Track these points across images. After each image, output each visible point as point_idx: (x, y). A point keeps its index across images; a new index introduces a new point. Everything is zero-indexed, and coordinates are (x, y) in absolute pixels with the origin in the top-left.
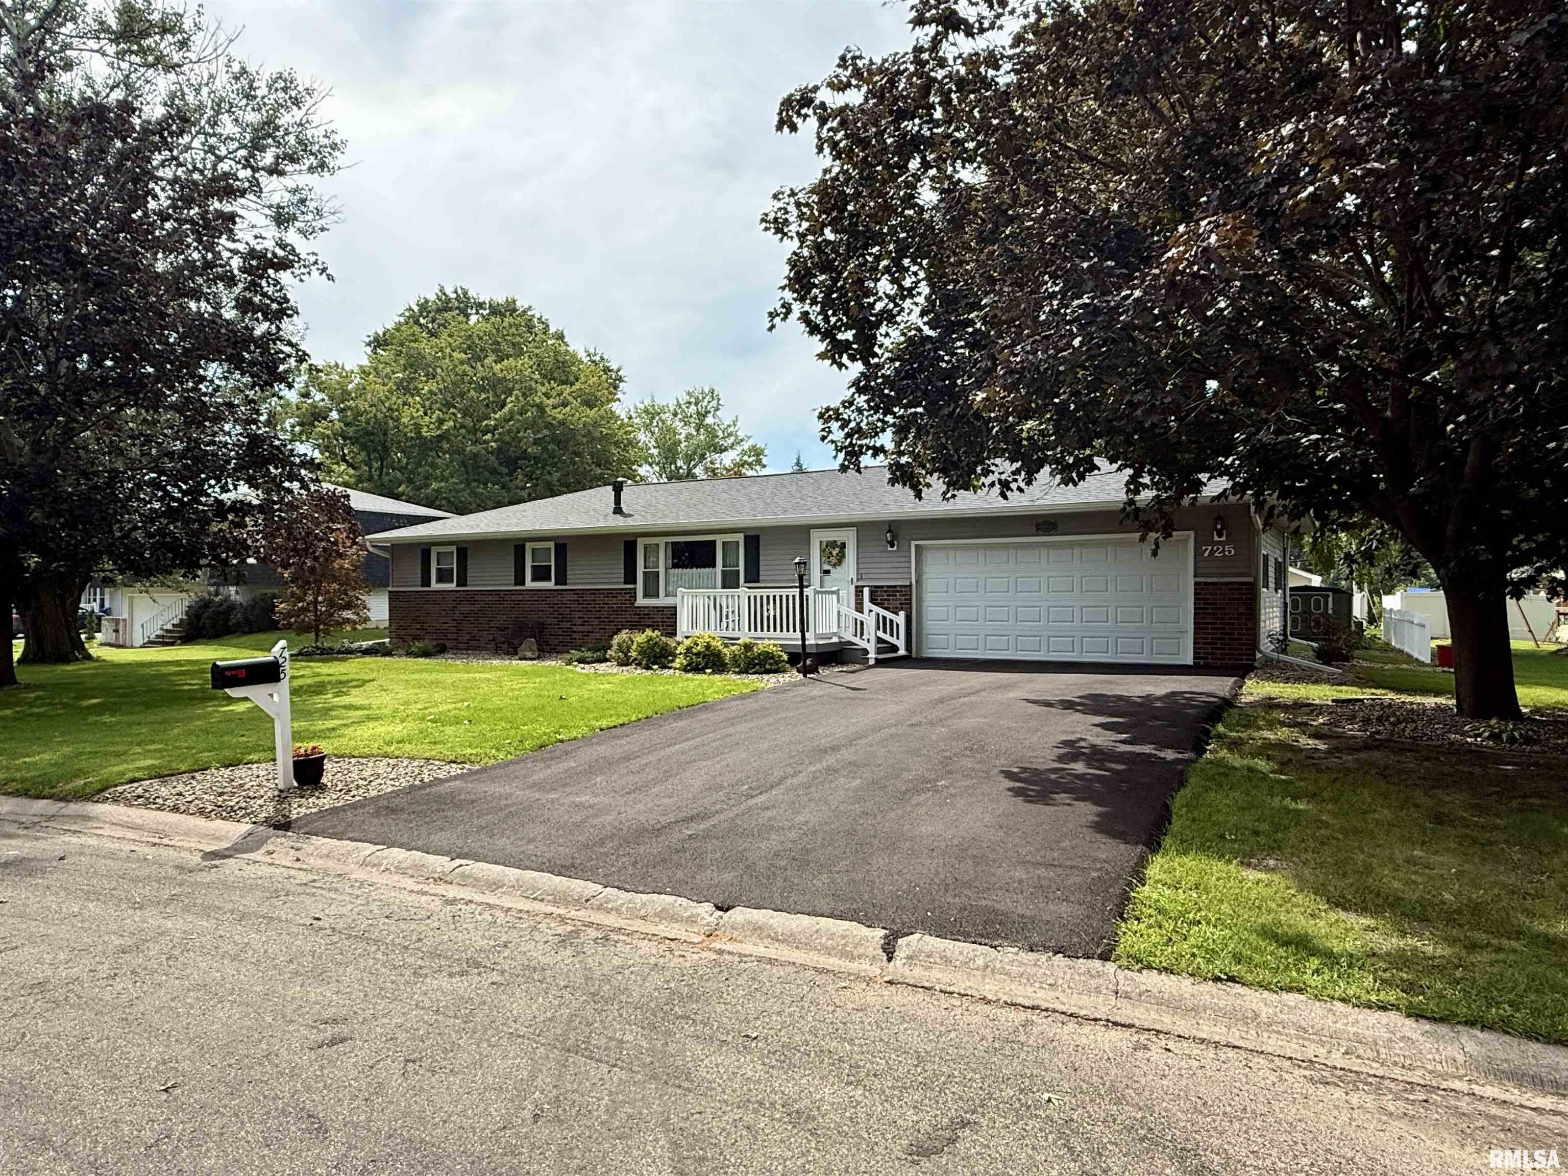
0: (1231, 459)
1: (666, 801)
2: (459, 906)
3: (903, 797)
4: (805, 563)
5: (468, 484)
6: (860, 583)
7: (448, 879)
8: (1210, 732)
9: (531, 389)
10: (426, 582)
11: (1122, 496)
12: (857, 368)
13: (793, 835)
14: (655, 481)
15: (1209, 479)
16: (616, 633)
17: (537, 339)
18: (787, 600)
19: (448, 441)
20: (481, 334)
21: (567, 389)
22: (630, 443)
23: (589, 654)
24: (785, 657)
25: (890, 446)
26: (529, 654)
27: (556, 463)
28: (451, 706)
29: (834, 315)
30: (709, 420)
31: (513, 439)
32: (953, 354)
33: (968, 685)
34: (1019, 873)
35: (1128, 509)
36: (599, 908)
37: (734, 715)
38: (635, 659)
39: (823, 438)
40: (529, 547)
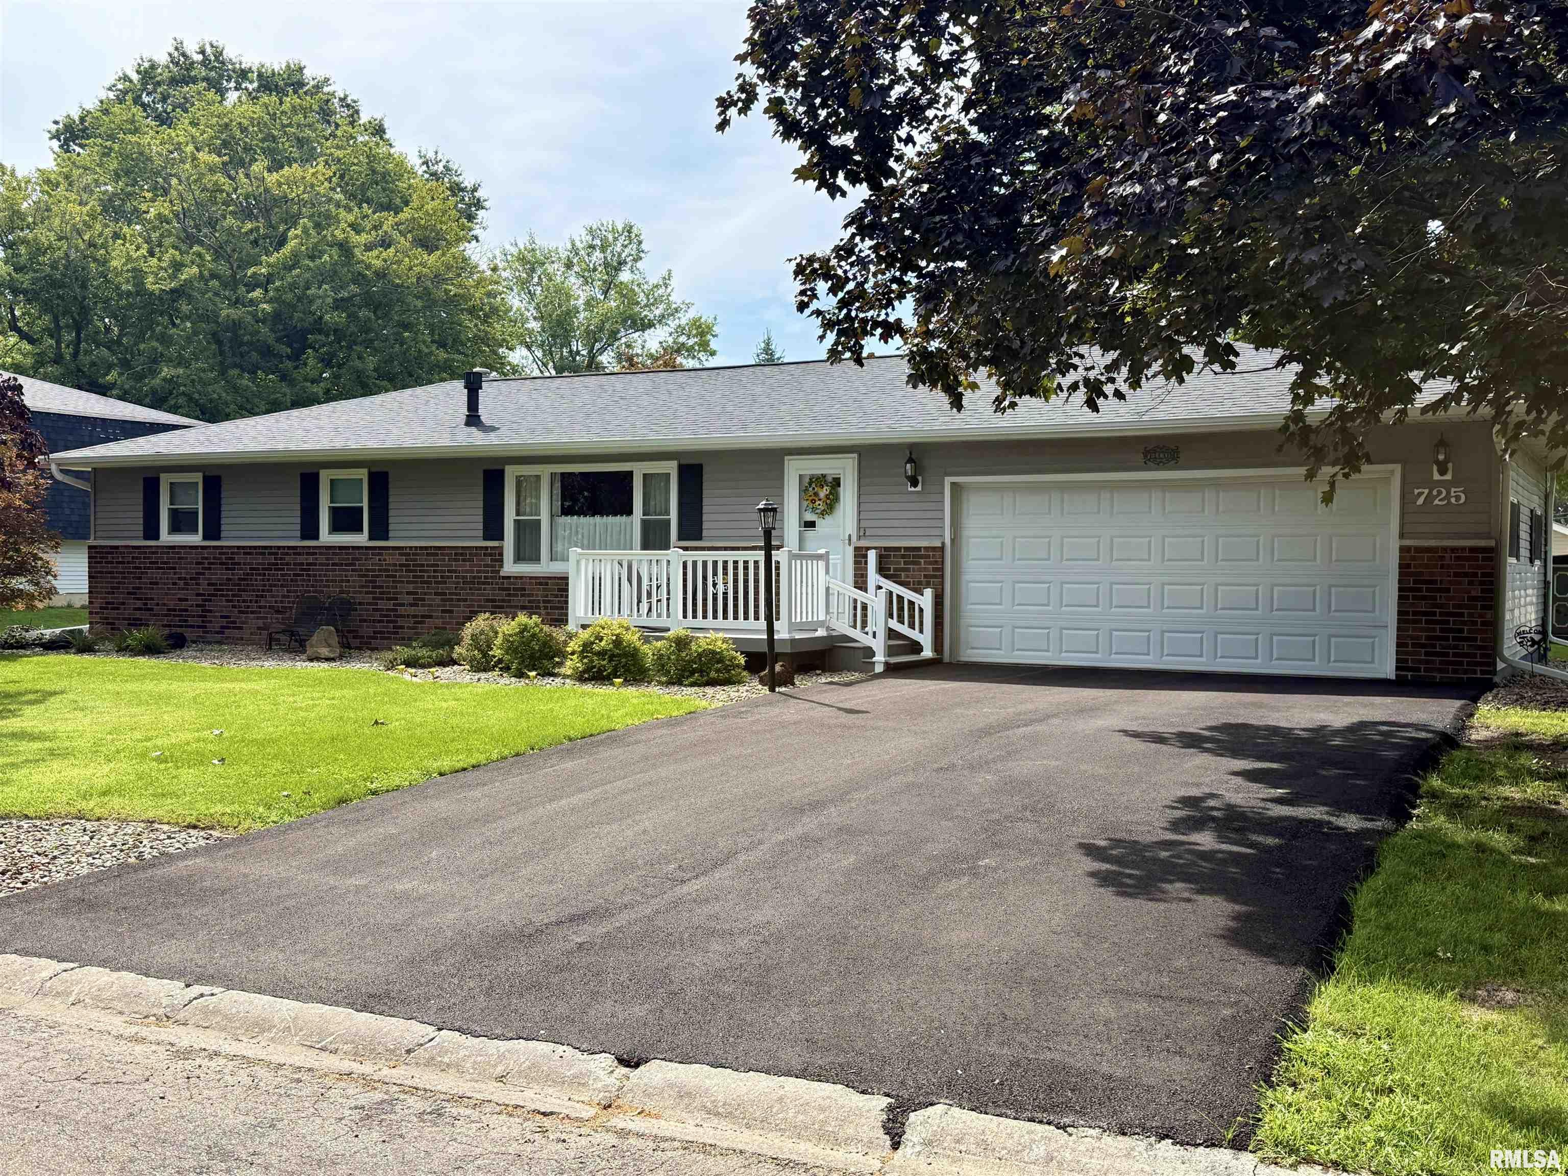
0: (1458, 347)
1: (544, 888)
2: (198, 1061)
3: (923, 883)
4: (774, 510)
5: (223, 373)
6: (864, 543)
7: (181, 1016)
8: (1418, 786)
9: (328, 216)
10: (152, 531)
11: (1284, 405)
12: (859, 194)
13: (743, 942)
14: (536, 373)
15: (1424, 380)
16: (469, 619)
17: (339, 133)
18: (746, 568)
19: (190, 298)
20: (245, 122)
21: (389, 221)
22: (494, 310)
23: (424, 652)
24: (742, 660)
25: (910, 322)
26: (324, 652)
27: (372, 341)
28: (189, 736)
29: (823, 105)
30: (625, 276)
31: (299, 299)
32: (1016, 173)
33: (1030, 706)
34: (1105, 1009)
35: (1292, 427)
36: (430, 1062)
37: (655, 751)
38: (500, 661)
39: (802, 307)
40: (325, 477)
